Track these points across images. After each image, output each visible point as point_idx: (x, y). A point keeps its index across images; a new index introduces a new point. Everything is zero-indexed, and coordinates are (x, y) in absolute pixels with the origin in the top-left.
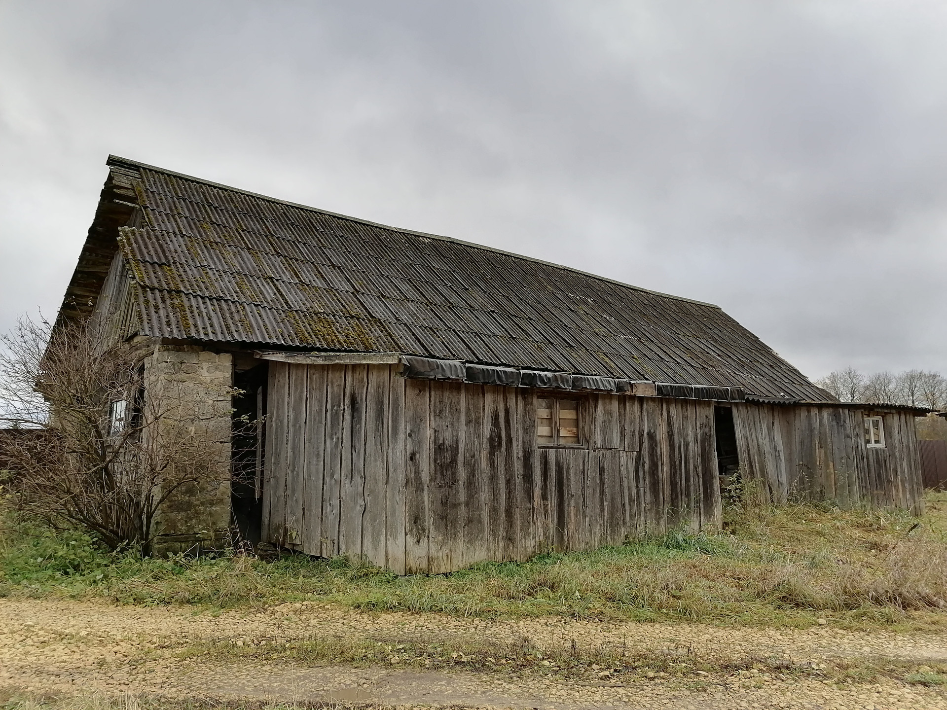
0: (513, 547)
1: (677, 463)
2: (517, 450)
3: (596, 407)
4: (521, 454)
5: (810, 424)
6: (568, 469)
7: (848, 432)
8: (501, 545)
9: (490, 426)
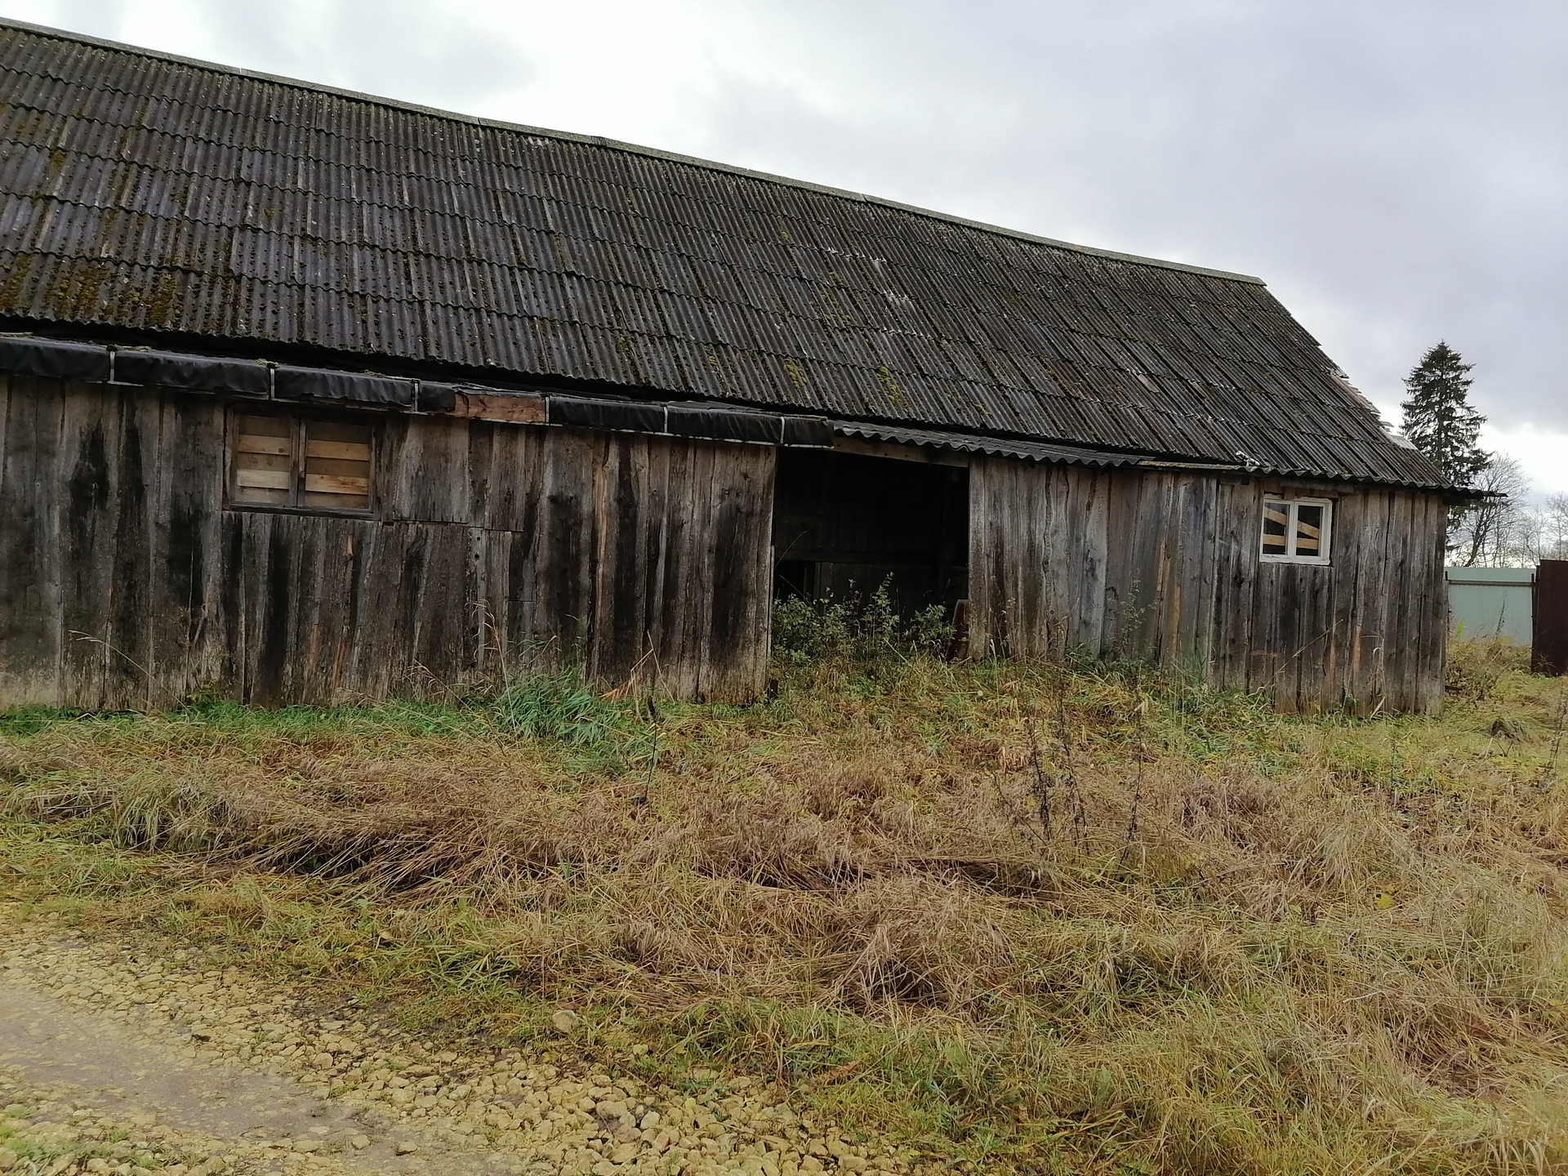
0: (137, 686)
1: (641, 560)
2: (157, 509)
3: (402, 439)
4: (165, 517)
5: (1158, 510)
6: (308, 555)
7: (1211, 527)
8: (95, 679)
9: (75, 457)
